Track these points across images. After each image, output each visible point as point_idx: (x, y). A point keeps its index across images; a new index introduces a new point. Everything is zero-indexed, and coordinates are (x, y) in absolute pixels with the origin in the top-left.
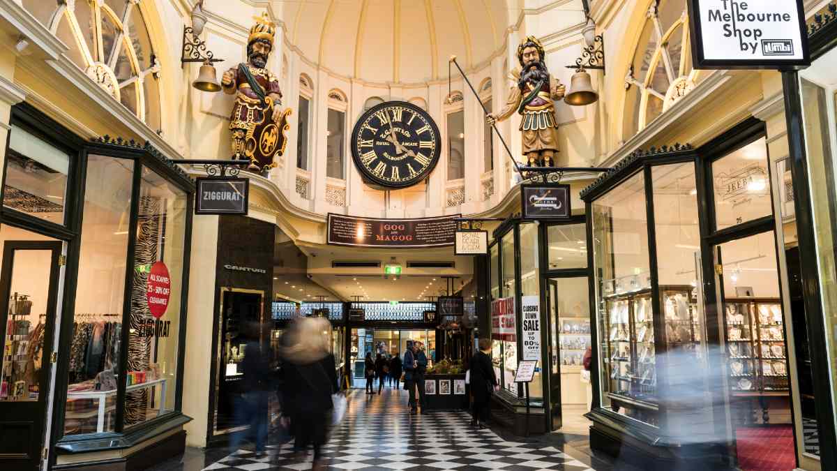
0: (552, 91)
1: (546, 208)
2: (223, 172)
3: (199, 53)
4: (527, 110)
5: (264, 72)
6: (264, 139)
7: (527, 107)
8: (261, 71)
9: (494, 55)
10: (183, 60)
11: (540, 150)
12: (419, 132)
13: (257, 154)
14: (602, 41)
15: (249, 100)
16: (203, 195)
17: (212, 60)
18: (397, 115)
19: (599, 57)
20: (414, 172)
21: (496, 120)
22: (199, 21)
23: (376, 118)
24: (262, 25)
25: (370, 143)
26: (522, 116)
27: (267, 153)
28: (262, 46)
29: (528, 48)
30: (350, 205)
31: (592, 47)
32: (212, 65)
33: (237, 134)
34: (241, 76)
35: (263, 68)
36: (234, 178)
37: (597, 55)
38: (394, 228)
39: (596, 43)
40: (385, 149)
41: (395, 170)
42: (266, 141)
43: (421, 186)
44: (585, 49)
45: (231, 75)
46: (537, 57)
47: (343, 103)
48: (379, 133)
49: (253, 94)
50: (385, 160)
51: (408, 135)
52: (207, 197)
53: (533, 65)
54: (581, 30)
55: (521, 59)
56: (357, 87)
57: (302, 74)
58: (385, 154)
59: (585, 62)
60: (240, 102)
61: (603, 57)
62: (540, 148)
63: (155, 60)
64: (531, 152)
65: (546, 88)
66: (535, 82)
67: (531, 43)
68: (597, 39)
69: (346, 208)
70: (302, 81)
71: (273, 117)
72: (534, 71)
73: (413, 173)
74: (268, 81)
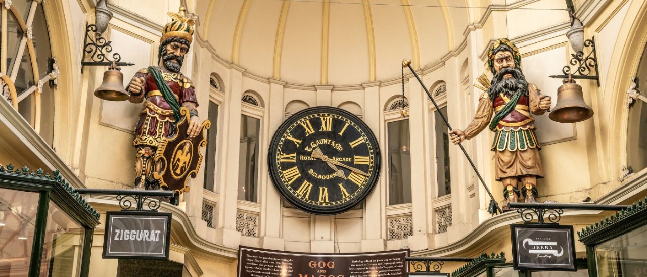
0: (532, 104)
1: (544, 255)
2: (140, 205)
3: (103, 55)
4: (501, 127)
5: (179, 78)
6: (176, 159)
7: (502, 123)
8: (175, 77)
9: (450, 55)
10: (84, 64)
11: (519, 176)
12: (353, 144)
13: (167, 177)
14: (594, 46)
15: (160, 111)
16: (114, 233)
17: (119, 64)
18: (326, 123)
19: (590, 65)
20: (348, 195)
21: (462, 137)
22: (102, 17)
23: (300, 127)
24: (179, 23)
25: (292, 157)
26: (494, 134)
27: (178, 175)
28: (178, 47)
29: (500, 53)
30: (265, 235)
31: (582, 53)
32: (119, 69)
33: (143, 151)
34: (151, 82)
35: (178, 72)
36: (154, 213)
37: (588, 62)
38: (322, 265)
39: (585, 48)
40: (311, 164)
41: (324, 193)
42: (179, 160)
43: (356, 213)
44: (573, 55)
45: (142, 81)
46: (512, 63)
47: (260, 108)
48: (303, 145)
49: (166, 104)
50: (310, 179)
51: (340, 148)
52: (119, 236)
53: (507, 72)
54: (565, 31)
55: (492, 66)
56: (277, 88)
57: (213, 74)
58: (311, 171)
59: (574, 70)
60: (148, 113)
61: (596, 65)
62: (519, 174)
63: (54, 65)
64: (507, 178)
65: (524, 100)
66: (511, 93)
67: (504, 46)
68: (587, 43)
69: (261, 239)
70: (212, 83)
71: (188, 131)
72: (509, 80)
73: (346, 195)
74: (183, 88)
